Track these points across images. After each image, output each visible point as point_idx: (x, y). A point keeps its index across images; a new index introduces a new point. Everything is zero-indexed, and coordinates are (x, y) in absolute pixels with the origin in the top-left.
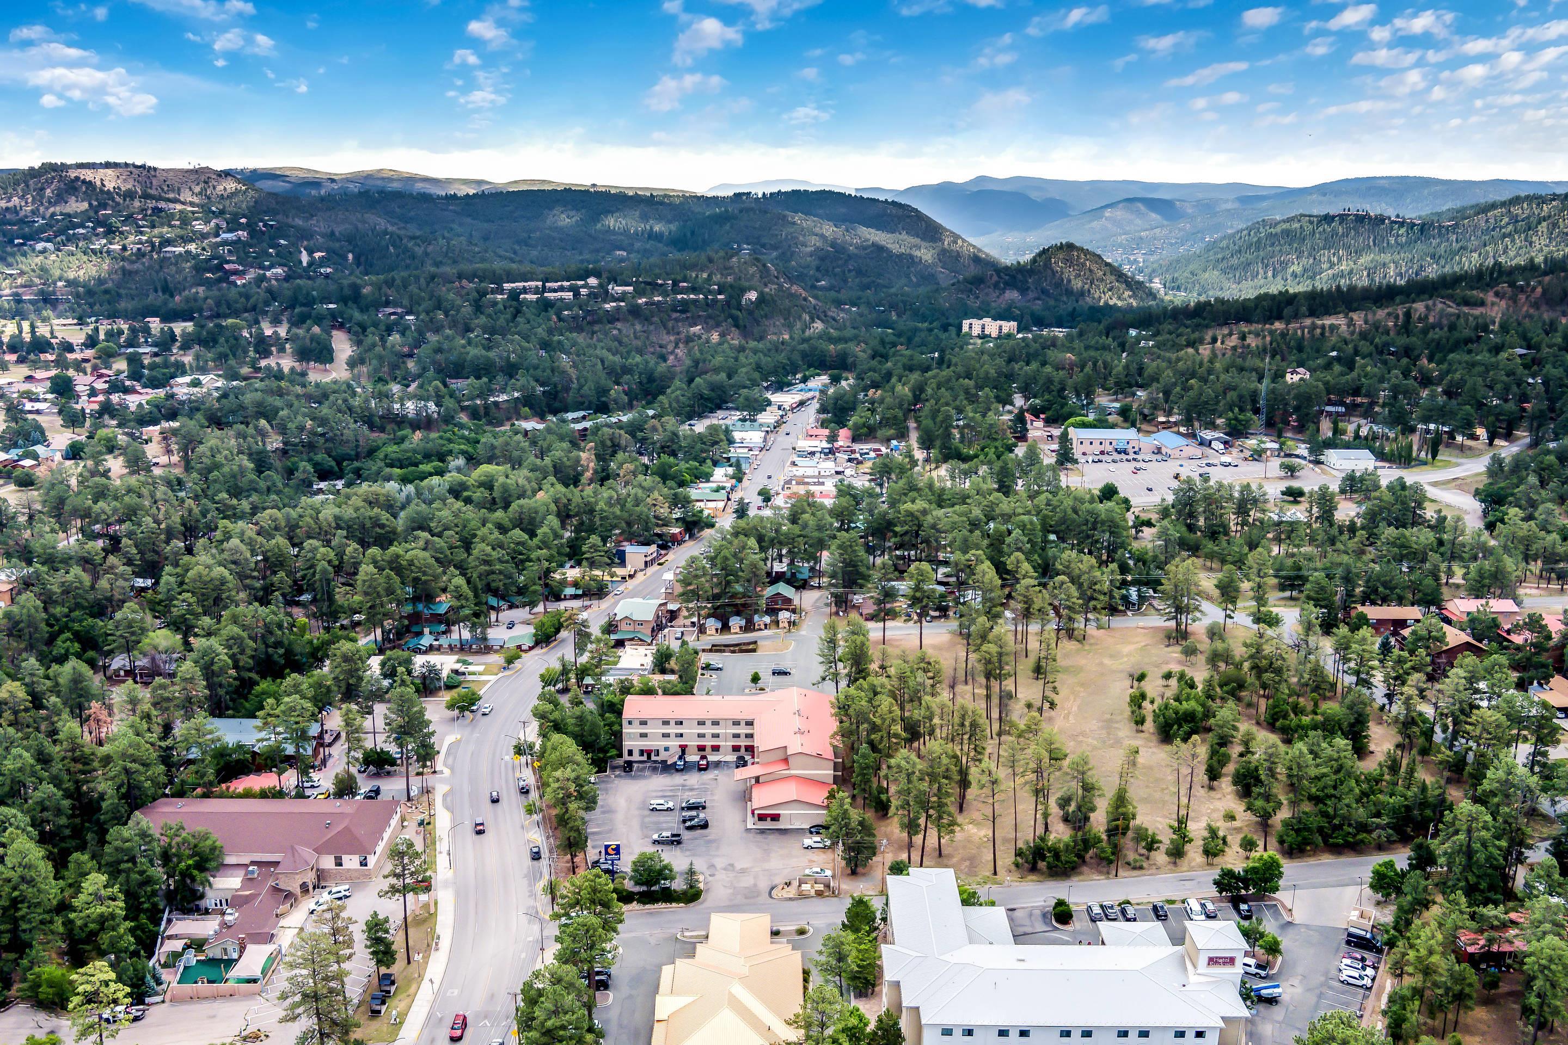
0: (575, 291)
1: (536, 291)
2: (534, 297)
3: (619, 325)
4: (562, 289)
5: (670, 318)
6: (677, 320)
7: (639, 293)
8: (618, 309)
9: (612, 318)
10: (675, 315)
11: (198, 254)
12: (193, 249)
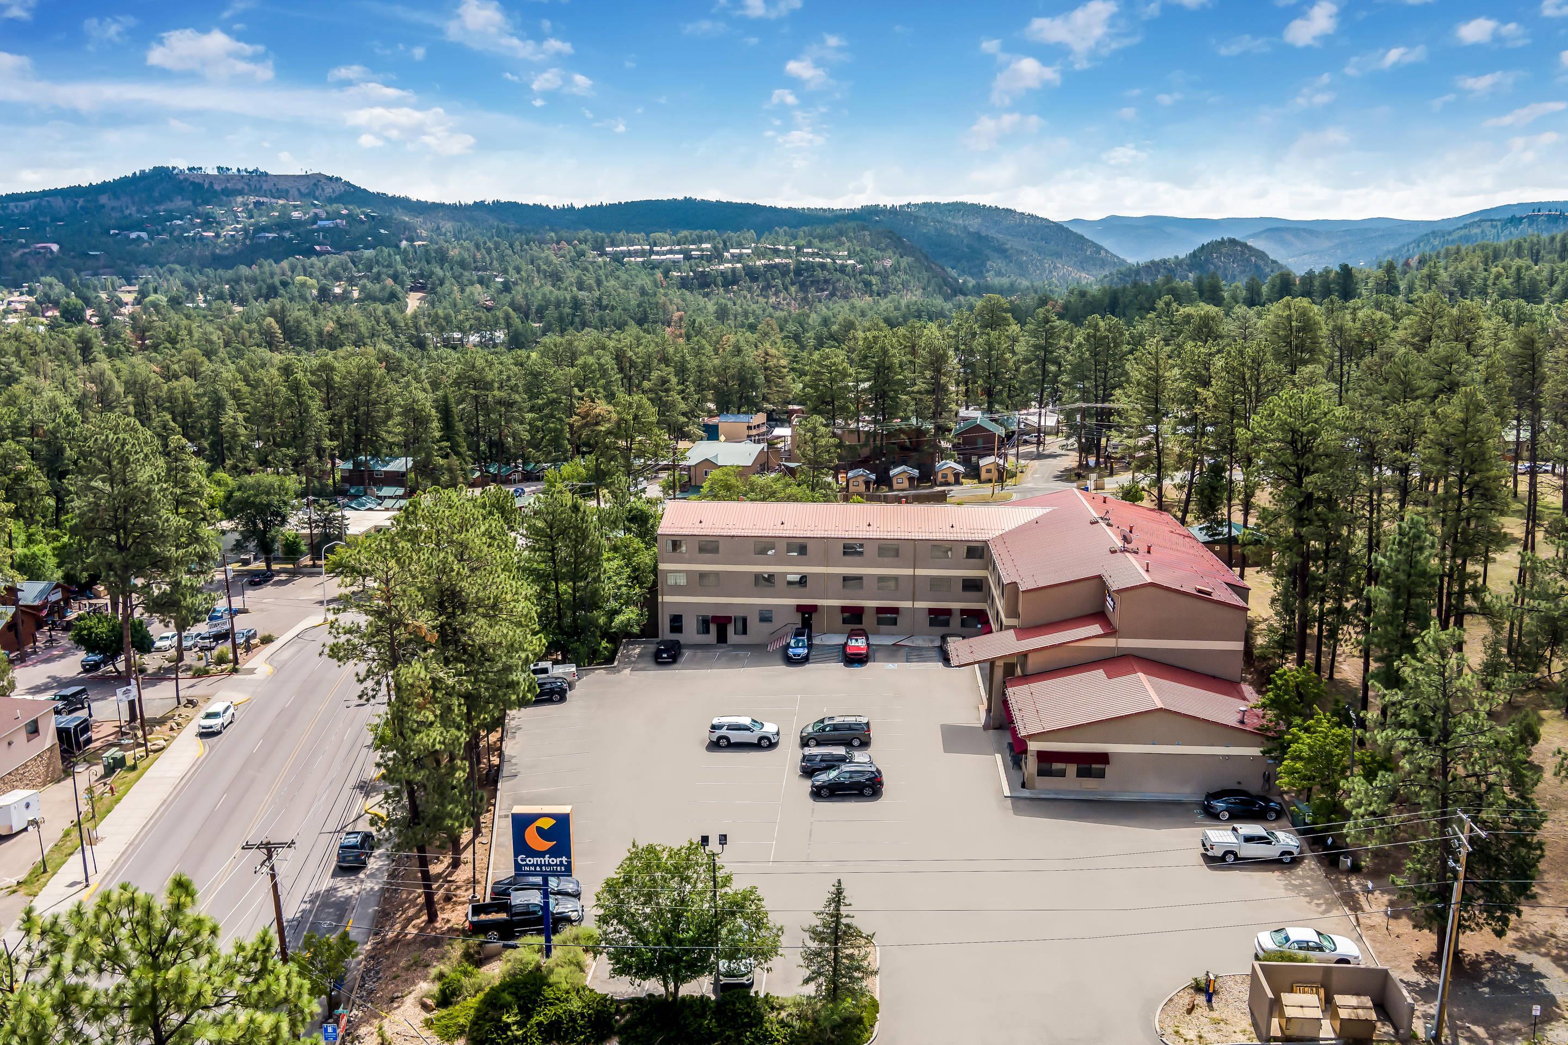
0: (686, 253)
1: (642, 254)
2: (639, 260)
3: (735, 288)
4: (671, 252)
5: (793, 282)
6: (801, 284)
7: (758, 256)
8: (734, 270)
9: (727, 280)
10: (799, 279)
11: (291, 239)
12: (287, 234)
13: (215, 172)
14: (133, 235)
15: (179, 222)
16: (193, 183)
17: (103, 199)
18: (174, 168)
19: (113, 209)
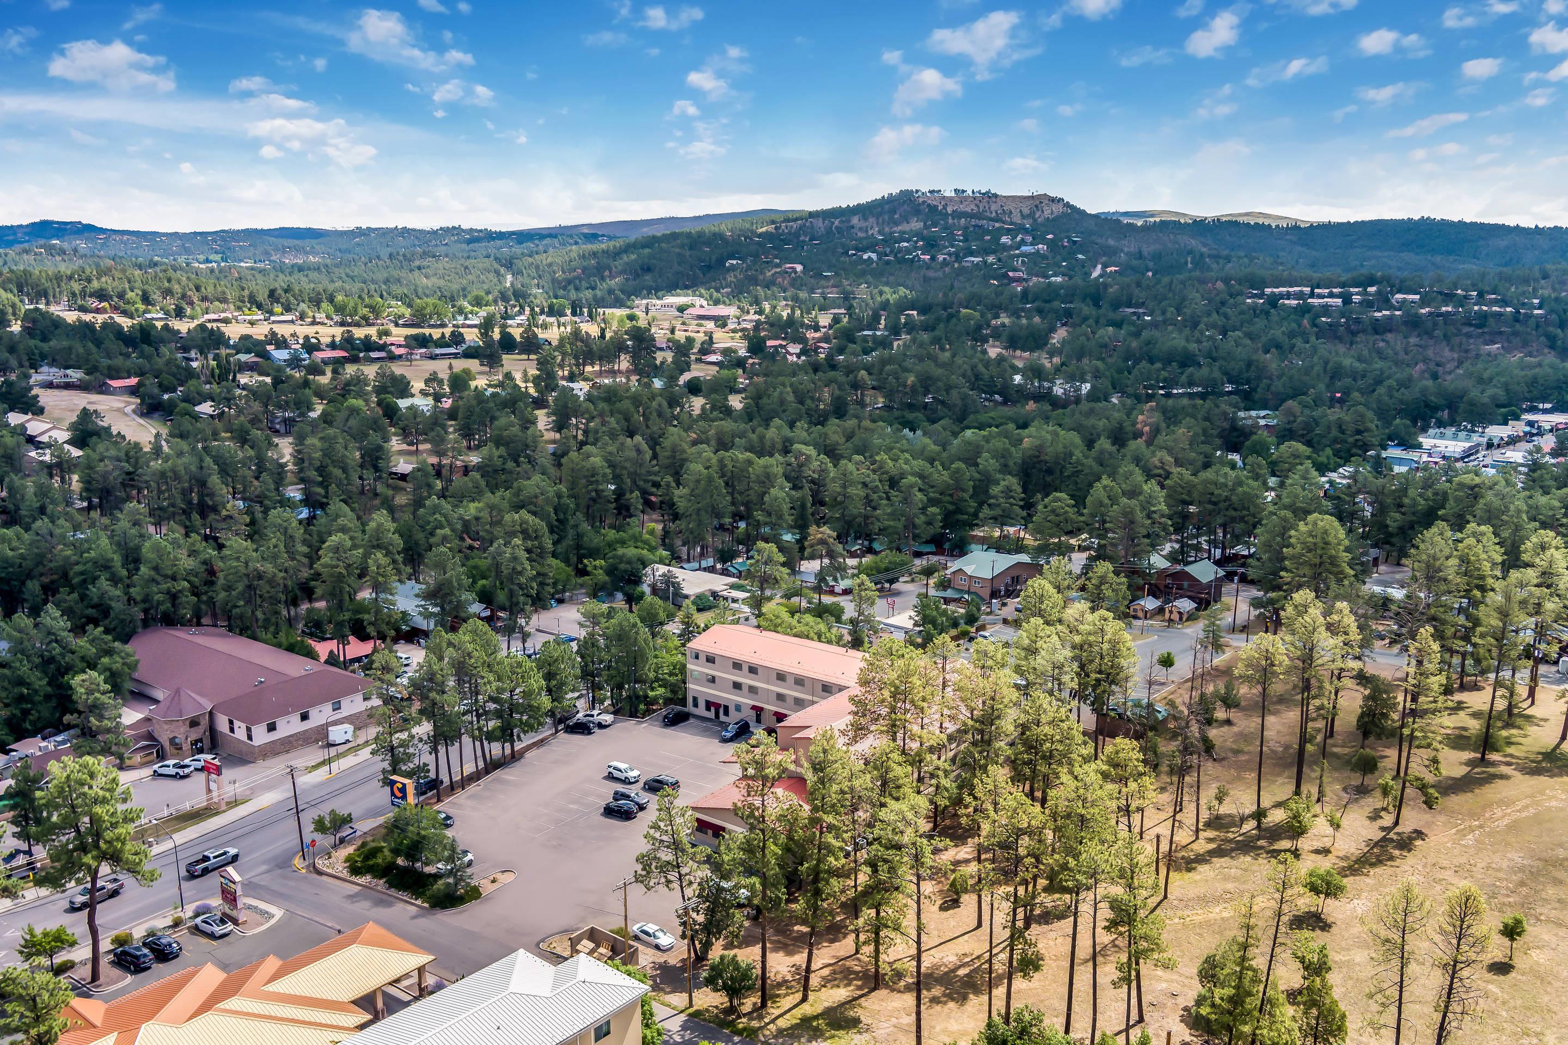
0: (1347, 299)
1: (1300, 296)
2: (1294, 302)
3: (1389, 336)
4: (1331, 295)
5: (1459, 333)
6: (1469, 336)
7: (1424, 303)
8: (1390, 318)
9: (1379, 328)
10: (1467, 329)
11: (993, 264)
12: (991, 259)
13: (953, 194)
14: (865, 257)
15: (905, 244)
16: (929, 205)
17: (855, 220)
18: (917, 191)
19: (860, 229)
